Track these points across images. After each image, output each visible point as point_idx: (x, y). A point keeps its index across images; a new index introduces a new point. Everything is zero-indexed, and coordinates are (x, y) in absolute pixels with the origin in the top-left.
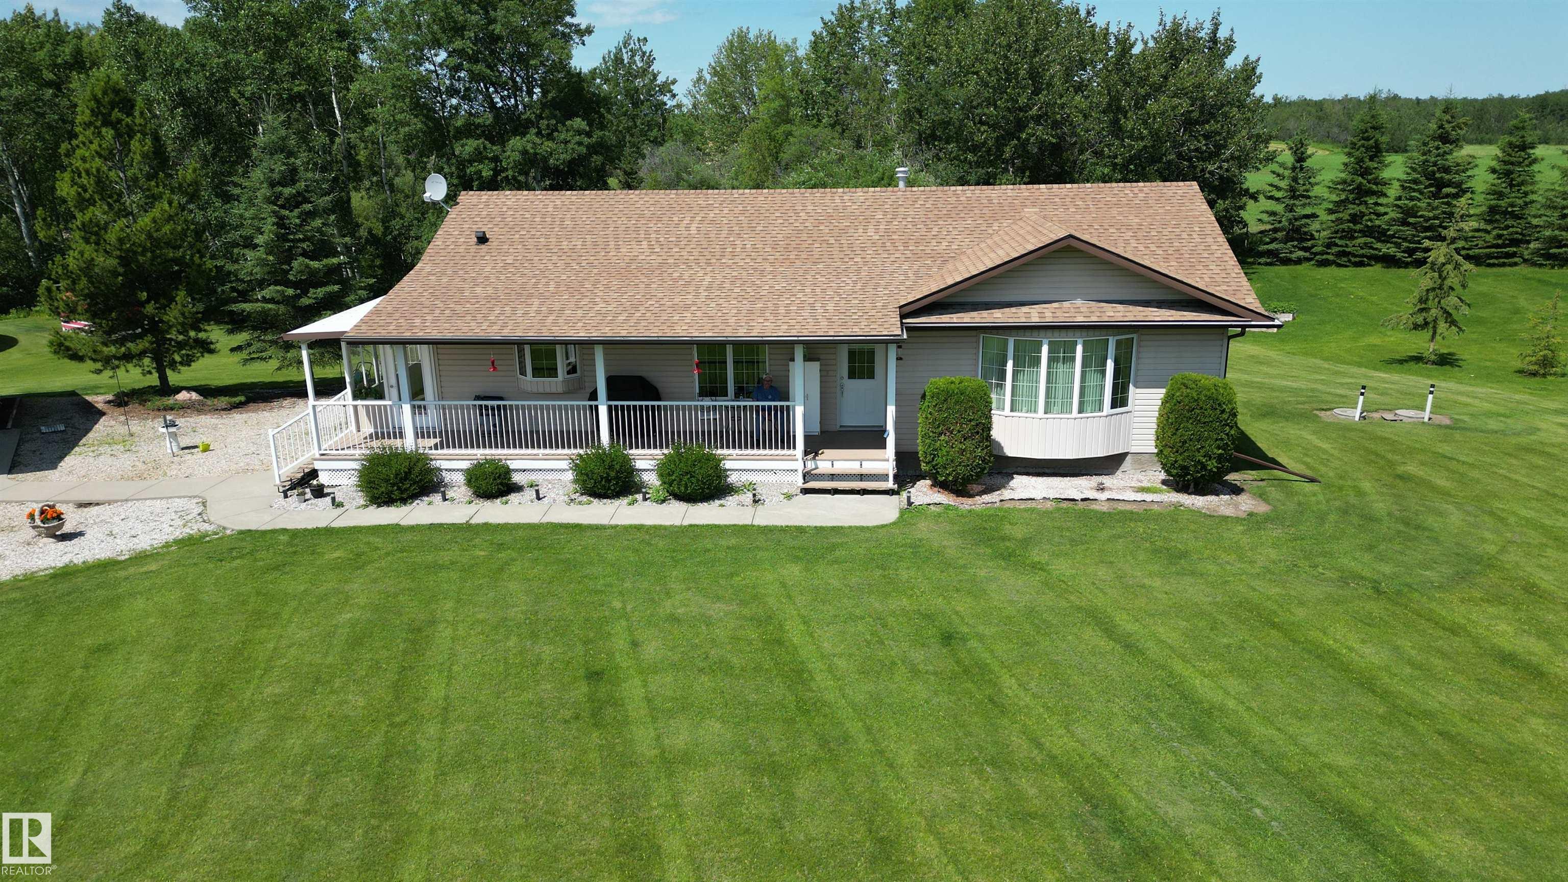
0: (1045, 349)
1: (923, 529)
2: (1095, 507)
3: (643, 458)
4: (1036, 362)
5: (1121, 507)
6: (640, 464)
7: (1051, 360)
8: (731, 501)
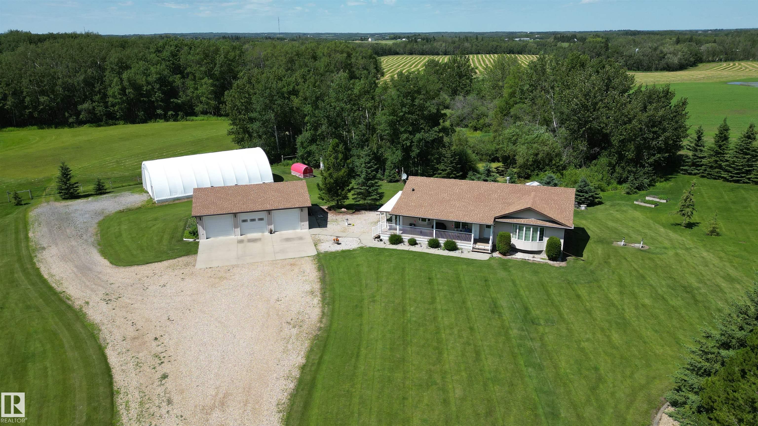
0: (525, 228)
1: (492, 262)
2: (529, 261)
3: (441, 240)
4: (523, 230)
5: (535, 262)
6: (441, 242)
7: (526, 231)
8: (457, 251)
